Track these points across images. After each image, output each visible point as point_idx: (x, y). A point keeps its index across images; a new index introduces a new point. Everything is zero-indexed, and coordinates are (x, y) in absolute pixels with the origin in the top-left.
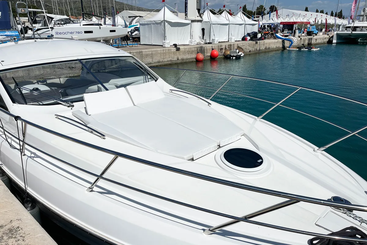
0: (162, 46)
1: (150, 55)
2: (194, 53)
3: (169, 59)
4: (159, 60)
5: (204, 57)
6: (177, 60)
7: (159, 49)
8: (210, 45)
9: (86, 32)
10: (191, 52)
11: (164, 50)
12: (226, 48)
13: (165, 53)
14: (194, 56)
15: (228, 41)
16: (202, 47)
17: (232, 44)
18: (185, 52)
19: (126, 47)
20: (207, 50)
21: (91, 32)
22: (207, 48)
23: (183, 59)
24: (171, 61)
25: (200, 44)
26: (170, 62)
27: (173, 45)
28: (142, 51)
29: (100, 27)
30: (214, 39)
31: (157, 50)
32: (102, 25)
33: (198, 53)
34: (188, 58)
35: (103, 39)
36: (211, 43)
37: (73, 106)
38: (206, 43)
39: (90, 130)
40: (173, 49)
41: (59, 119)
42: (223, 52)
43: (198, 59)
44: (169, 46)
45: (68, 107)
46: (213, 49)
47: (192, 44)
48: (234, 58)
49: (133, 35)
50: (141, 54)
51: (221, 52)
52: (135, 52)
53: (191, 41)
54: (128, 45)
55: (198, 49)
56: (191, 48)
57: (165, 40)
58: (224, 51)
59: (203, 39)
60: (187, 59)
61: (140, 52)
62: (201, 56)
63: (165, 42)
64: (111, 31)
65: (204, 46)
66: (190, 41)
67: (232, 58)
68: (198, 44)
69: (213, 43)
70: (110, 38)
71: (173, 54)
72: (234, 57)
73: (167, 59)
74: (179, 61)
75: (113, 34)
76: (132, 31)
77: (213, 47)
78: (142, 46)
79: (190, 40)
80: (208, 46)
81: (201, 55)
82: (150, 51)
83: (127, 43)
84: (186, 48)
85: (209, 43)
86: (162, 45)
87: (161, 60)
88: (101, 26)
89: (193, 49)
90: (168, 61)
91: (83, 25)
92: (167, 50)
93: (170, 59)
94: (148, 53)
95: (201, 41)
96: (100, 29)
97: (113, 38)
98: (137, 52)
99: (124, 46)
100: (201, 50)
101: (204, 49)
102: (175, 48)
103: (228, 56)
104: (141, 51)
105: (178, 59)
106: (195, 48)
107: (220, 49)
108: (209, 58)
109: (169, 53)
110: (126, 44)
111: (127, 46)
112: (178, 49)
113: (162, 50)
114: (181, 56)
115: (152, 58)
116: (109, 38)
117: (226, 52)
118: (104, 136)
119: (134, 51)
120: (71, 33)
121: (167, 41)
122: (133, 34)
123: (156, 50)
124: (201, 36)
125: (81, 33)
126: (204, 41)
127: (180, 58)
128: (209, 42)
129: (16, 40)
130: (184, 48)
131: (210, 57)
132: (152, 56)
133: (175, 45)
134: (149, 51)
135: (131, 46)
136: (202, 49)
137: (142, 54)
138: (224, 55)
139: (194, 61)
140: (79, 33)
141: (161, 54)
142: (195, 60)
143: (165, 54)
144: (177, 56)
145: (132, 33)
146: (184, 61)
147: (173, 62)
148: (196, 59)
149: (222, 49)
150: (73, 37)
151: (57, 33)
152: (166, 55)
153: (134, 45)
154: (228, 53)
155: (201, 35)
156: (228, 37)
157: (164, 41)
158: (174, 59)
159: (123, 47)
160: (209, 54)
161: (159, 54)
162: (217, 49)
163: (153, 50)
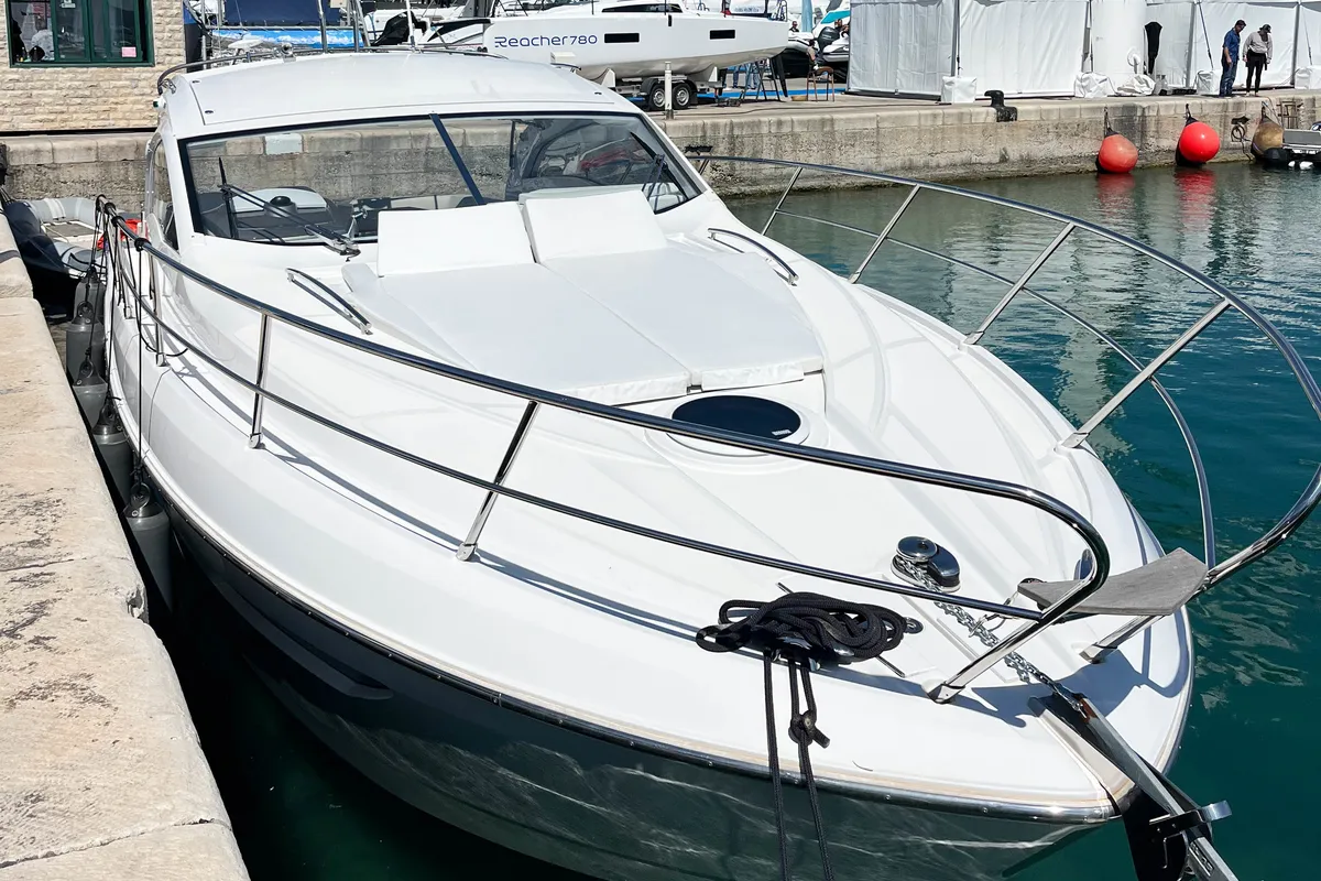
0: (938, 99)
1: (867, 136)
2: (1087, 134)
3: (958, 158)
4: (910, 160)
5: (1140, 156)
6: (1001, 162)
7: (913, 113)
8: (1182, 101)
9: (610, 38)
10: (1079, 130)
11: (935, 116)
12: (1264, 116)
13: (943, 131)
14: (1088, 147)
15: (1293, 83)
16: (1134, 108)
17: (1303, 97)
18: (1039, 130)
19: (779, 100)
20: (1158, 122)
21: (634, 38)
22: (1162, 113)
23: (1029, 161)
24: (967, 164)
25: (1133, 93)
26: (960, 171)
27: (987, 94)
28: (835, 116)
29: (670, 17)
30: (1205, 75)
31: (904, 117)
32: (680, 11)
33: (1109, 132)
34: (1058, 153)
35: (677, 67)
36: (1191, 92)
37: (357, 252)
38: (1163, 93)
39: (348, 312)
40: (978, 114)
41: (294, 282)
42: (1250, 135)
43: (1107, 163)
44: (972, 100)
45: (343, 253)
46: (1190, 120)
47: (1088, 95)
48: (1305, 165)
49: (828, 54)
50: (827, 129)
51: (1237, 134)
52: (801, 123)
53: (1088, 78)
54: (785, 93)
55: (1111, 118)
56: (1074, 110)
57: (953, 75)
58: (1252, 130)
59: (1151, 70)
60: (1052, 160)
61: (823, 122)
62: (1122, 150)
63: (951, 83)
64: (715, 35)
65: (1145, 105)
66: (1081, 80)
67: (1292, 164)
68: (1120, 96)
69: (1200, 93)
70: (709, 61)
71: (979, 134)
72: (1306, 160)
73: (949, 155)
74: (1005, 169)
75: (723, 46)
76: (826, 37)
77: (1194, 112)
78: (854, 100)
79: (1080, 75)
80: (1167, 106)
81: (1123, 145)
82: (870, 119)
83: (784, 86)
84: (1049, 111)
85: (1178, 92)
86: (939, 94)
87: (920, 160)
88: (674, 15)
89: (1086, 116)
90: (954, 165)
91: (604, 11)
92: (950, 115)
93: (964, 156)
94: (859, 126)
95: (1136, 82)
96: (670, 24)
97: (725, 61)
98: (808, 121)
99: (768, 98)
100: (1128, 121)
101: (1143, 116)
102: (993, 110)
103: (1276, 155)
104: (827, 116)
105: (1004, 159)
106: (1093, 110)
107: (1235, 121)
108: (1171, 159)
109: (961, 130)
110: (780, 89)
111: (782, 98)
112: (1007, 115)
113: (926, 115)
114: (1019, 146)
115: (879, 151)
116: (703, 64)
117: (1267, 136)
118: (365, 322)
119: (795, 118)
120: (555, 41)
121: (962, 79)
122: (828, 49)
123: (897, 117)
124: (1140, 60)
125: (593, 40)
126: (1152, 84)
127: (1013, 155)
128: (1182, 85)
129: (291, 53)
130: (1040, 112)
131: (1173, 155)
132: (876, 139)
133: (996, 97)
134: (864, 119)
135: (798, 97)
136: (1131, 119)
137: (832, 133)
138: (1253, 151)
139: (1088, 172)
140: (583, 40)
141: (919, 130)
142: (1092, 166)
143: (939, 136)
144: (999, 147)
145: (823, 44)
146: (1037, 168)
147: (977, 168)
148: (1097, 163)
149: (1245, 120)
150: (556, 55)
151: (500, 42)
152: (943, 138)
153: (811, 96)
154: (1277, 139)
155: (1141, 56)
156: (1290, 66)
157: (947, 79)
158: (985, 160)
159: (766, 100)
160: (1170, 143)
161: (913, 130)
162: (1217, 120)
163: (884, 114)
